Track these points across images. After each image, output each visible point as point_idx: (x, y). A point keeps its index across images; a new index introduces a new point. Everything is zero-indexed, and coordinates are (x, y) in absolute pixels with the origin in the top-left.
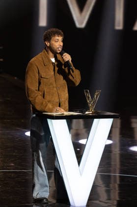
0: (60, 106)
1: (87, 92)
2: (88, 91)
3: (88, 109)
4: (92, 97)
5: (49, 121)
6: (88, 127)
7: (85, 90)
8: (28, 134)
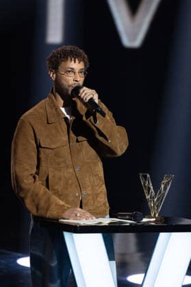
0: (81, 207)
1: (145, 177)
2: (148, 176)
3: (147, 213)
4: (157, 188)
5: (67, 236)
6: (146, 249)
7: (141, 174)
8: (25, 262)
